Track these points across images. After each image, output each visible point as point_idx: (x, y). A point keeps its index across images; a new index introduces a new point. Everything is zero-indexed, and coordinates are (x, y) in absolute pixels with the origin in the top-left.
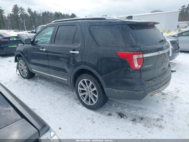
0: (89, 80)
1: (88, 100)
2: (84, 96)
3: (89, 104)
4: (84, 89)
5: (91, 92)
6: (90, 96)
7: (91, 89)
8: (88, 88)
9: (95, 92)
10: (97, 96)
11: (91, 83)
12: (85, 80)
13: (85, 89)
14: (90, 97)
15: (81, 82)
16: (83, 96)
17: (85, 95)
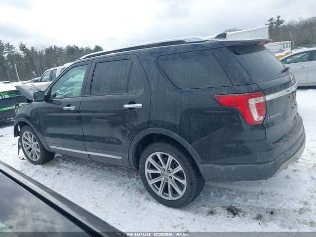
0: (166, 154)
1: (166, 190)
2: (158, 184)
3: (170, 197)
4: (157, 170)
5: (171, 175)
6: (170, 182)
7: (171, 169)
8: (166, 167)
9: (179, 174)
10: (184, 182)
11: (171, 158)
12: (158, 154)
13: (159, 172)
14: (171, 185)
15: (150, 159)
16: (155, 185)
17: (160, 182)
